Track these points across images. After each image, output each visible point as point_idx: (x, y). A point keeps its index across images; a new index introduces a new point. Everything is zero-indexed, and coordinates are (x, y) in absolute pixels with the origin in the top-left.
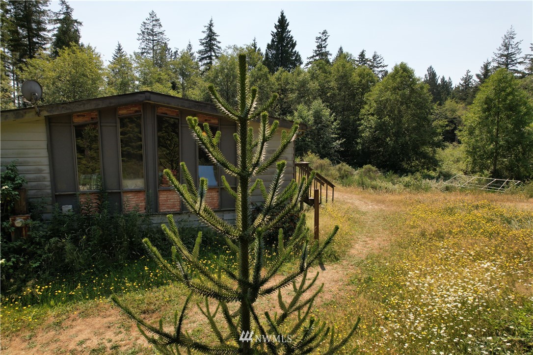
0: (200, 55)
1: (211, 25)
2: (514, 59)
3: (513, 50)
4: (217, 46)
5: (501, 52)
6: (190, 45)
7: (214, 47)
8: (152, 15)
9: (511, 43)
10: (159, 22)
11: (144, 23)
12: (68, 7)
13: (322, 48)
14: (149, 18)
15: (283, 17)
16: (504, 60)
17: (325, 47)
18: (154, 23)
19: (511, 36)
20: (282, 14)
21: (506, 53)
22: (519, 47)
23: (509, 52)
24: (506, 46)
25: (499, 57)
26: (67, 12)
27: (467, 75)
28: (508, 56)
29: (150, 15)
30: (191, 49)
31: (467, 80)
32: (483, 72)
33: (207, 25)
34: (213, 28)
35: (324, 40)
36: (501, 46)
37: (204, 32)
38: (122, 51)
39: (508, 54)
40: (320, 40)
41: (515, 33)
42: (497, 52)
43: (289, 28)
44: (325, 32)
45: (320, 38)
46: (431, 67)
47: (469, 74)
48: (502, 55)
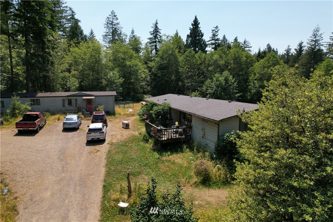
0: (150, 40)
1: (157, 23)
2: (319, 43)
3: (319, 38)
4: (159, 36)
5: (312, 39)
6: (133, 31)
7: (158, 36)
8: (113, 12)
9: (318, 34)
10: (116, 17)
11: (108, 17)
12: (73, 12)
13: (215, 36)
14: (111, 14)
15: (196, 19)
16: (313, 43)
17: (217, 36)
18: (114, 17)
19: (318, 30)
20: (196, 17)
21: (315, 39)
22: (322, 36)
23: (317, 39)
24: (315, 35)
25: (310, 42)
26: (72, 15)
27: (288, 48)
28: (316, 41)
29: (112, 12)
30: (133, 33)
31: (288, 51)
32: (299, 47)
33: (155, 23)
34: (157, 25)
35: (217, 32)
36: (312, 35)
37: (152, 27)
38: (93, 34)
39: (316, 40)
40: (214, 32)
41: (320, 28)
42: (310, 39)
43: (199, 26)
44: (217, 27)
45: (214, 30)
46: (269, 44)
47: (289, 48)
48: (312, 41)
